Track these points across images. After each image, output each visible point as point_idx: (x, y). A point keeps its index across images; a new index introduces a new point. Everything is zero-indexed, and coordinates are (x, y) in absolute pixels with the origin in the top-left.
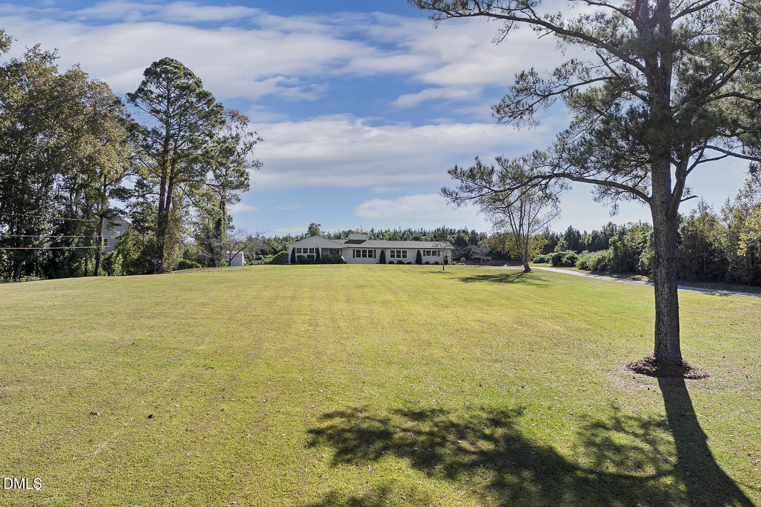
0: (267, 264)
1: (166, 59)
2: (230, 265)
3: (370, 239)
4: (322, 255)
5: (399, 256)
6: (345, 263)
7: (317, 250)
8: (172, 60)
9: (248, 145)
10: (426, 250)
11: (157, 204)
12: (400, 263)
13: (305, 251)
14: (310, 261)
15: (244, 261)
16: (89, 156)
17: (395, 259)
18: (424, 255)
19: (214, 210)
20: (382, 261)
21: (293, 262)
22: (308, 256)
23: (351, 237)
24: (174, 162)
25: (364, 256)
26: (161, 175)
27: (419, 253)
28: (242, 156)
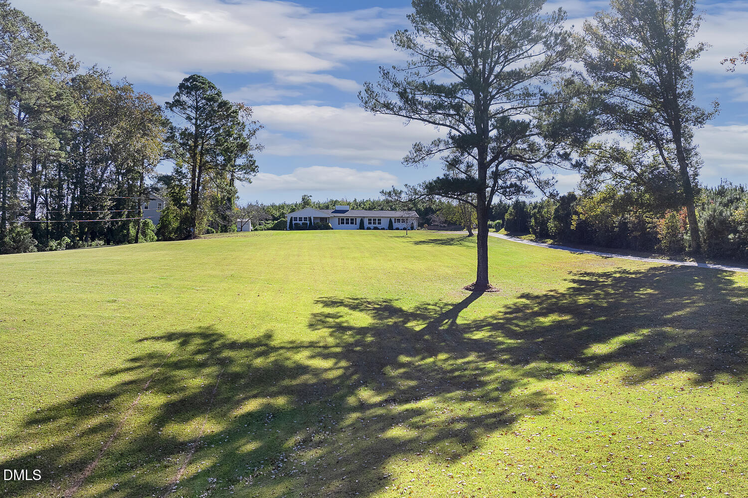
0: (269, 229)
1: (194, 75)
2: (241, 231)
3: (353, 209)
4: (314, 223)
5: (374, 223)
6: (332, 229)
7: (310, 218)
8: (199, 77)
9: (252, 132)
10: (397, 218)
11: (190, 186)
12: (376, 228)
13: (300, 219)
14: (304, 227)
15: (251, 228)
16: (138, 150)
17: (372, 226)
18: (395, 222)
19: (232, 190)
20: (362, 227)
21: (291, 228)
22: (303, 223)
23: (338, 207)
24: (202, 154)
25: (347, 223)
26: (192, 164)
27: (391, 221)
28: (248, 141)
